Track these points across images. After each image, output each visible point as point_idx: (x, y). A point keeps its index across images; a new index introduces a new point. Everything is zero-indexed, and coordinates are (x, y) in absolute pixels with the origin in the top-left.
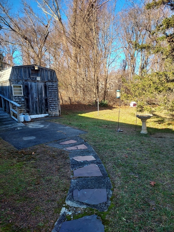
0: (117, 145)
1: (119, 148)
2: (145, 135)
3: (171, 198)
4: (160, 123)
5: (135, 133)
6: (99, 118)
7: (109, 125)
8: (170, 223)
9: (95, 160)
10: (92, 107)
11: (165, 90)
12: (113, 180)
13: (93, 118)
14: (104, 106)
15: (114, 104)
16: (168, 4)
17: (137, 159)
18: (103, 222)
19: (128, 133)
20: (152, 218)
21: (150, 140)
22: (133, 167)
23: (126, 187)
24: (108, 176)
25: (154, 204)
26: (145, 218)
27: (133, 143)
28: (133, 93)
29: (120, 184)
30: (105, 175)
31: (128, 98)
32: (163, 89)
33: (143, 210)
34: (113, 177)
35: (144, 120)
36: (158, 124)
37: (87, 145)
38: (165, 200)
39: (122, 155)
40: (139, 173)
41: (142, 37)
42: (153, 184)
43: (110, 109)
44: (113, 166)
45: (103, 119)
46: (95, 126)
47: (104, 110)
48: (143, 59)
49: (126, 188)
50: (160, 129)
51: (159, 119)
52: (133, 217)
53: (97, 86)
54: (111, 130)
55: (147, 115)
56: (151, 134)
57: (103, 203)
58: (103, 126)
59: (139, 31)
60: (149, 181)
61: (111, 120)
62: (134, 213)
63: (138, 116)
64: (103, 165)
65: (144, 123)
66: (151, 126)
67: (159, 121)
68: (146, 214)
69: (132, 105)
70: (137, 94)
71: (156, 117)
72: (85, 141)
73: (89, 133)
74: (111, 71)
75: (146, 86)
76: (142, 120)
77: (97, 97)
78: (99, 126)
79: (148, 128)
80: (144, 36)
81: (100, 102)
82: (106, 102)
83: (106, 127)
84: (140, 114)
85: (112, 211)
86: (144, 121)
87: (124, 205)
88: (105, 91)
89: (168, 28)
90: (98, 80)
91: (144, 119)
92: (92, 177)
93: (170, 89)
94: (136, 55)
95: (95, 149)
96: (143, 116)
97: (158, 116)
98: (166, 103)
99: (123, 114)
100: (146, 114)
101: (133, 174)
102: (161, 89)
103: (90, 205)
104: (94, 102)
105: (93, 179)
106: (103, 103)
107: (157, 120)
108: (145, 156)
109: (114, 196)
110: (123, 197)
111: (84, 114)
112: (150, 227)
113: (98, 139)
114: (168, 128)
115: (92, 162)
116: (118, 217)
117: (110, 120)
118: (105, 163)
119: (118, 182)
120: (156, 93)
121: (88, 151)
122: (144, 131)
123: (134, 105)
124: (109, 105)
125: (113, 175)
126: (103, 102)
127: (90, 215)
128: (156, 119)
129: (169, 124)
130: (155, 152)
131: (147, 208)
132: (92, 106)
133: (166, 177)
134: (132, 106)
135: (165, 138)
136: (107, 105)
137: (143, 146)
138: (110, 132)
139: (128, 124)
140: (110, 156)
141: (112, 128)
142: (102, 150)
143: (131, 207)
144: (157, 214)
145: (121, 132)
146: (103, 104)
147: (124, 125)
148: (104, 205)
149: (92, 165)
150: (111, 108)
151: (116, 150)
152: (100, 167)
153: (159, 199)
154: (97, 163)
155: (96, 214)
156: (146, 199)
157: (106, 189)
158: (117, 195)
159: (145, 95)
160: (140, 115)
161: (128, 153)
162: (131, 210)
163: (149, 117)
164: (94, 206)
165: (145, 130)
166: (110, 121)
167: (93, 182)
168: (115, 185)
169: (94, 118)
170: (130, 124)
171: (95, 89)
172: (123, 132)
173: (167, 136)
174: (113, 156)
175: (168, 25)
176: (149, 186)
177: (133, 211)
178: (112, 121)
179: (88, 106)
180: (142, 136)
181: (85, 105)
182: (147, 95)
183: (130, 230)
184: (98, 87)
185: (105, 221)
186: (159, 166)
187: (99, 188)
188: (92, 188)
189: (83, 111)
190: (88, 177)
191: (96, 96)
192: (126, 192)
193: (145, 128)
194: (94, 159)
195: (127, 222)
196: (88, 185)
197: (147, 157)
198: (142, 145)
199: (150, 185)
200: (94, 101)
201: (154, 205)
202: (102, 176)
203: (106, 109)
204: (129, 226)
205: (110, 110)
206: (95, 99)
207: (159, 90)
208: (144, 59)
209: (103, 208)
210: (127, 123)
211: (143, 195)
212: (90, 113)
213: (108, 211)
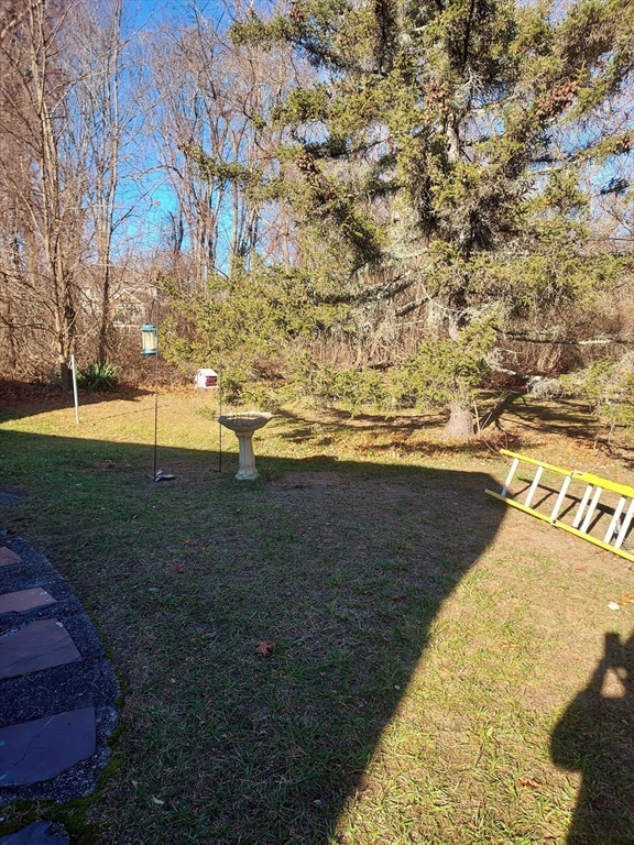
0: (147, 531)
1: (153, 541)
2: (251, 485)
3: (319, 683)
4: (298, 442)
5: (218, 481)
6: (82, 436)
7: (120, 458)
8: (311, 765)
9: (53, 605)
10: (51, 390)
11: (307, 328)
12: (123, 665)
13: (54, 436)
14: (98, 388)
15: (143, 377)
16: (300, 43)
17: (218, 572)
18: (72, 839)
19: (192, 484)
20: (256, 765)
21: (265, 502)
22: (203, 602)
23: (173, 681)
24: (104, 656)
25: (265, 717)
26: (233, 772)
27: (208, 518)
28: (205, 336)
29: (151, 674)
30: (91, 656)
31: (189, 356)
32: (301, 328)
33: (228, 748)
34: (122, 657)
35: (245, 431)
36: (294, 444)
37: (19, 548)
38: (299, 693)
39: (164, 566)
40: (222, 621)
41: (233, 140)
42: (264, 651)
43: (128, 399)
44: (128, 615)
45: (98, 438)
46: (62, 468)
47: (104, 404)
48: (240, 217)
49: (170, 685)
50: (298, 460)
51: (299, 426)
52: (192, 783)
53: (67, 308)
54: (128, 476)
55: (254, 416)
56: (269, 480)
57: (78, 766)
58: (97, 464)
59: (224, 114)
60: (253, 641)
61: (132, 439)
62: (194, 770)
63: (224, 421)
64: (85, 617)
65: (247, 443)
66: (273, 453)
67: (298, 432)
68: (236, 758)
69: (201, 381)
70: (219, 341)
71: (290, 422)
72: (9, 532)
73: (30, 499)
74: (122, 253)
75: (249, 315)
76: (240, 434)
77: (72, 350)
78: (78, 465)
79: (260, 461)
80: (238, 136)
81: (82, 372)
82: (110, 370)
83: (110, 466)
84: (231, 412)
85: (114, 784)
86: (246, 434)
87: (163, 750)
88: (104, 326)
89: (303, 119)
90: (68, 284)
91: (245, 429)
92: (38, 672)
93: (321, 326)
94: (215, 202)
95: (53, 560)
96: (242, 420)
97: (295, 416)
98: (308, 372)
99: (176, 417)
100: (252, 413)
101: (200, 630)
102: (295, 324)
103: (18, 787)
104: (58, 371)
105: (41, 681)
106: (99, 376)
107: (291, 430)
108: (247, 555)
109: (123, 726)
110: (157, 721)
111: (11, 422)
112: (247, 797)
113: (69, 517)
114: (323, 456)
115: (41, 613)
116: (136, 800)
117: (125, 441)
118: (95, 608)
119: (143, 667)
120: (280, 337)
121: (23, 573)
122: (246, 473)
123: (211, 381)
124: (125, 384)
125: (125, 648)
126: (97, 371)
127: (16, 831)
128: (287, 429)
129: (327, 442)
130: (279, 540)
131: (242, 736)
132: (52, 388)
133: (306, 617)
134: (205, 387)
135: (310, 487)
136: (114, 382)
137: (241, 525)
138: (124, 486)
139: (195, 451)
140: (118, 578)
141: (133, 470)
142: (86, 560)
143: (186, 750)
144: (272, 749)
145: (165, 483)
146: (97, 381)
147: (179, 454)
148: (82, 771)
149: (37, 626)
150: (128, 392)
151: (142, 553)
152: (74, 629)
153: (280, 696)
154: (62, 614)
155: (45, 818)
156: (240, 707)
157: (92, 709)
158: (135, 720)
159: (247, 345)
160: (230, 414)
161: (187, 557)
162: (187, 759)
163: (261, 422)
164: (37, 787)
165: (249, 467)
166: (126, 444)
167: (41, 690)
168: (129, 684)
169: (60, 438)
170: (204, 449)
171: (57, 321)
172: (176, 481)
173: (318, 482)
174: (127, 577)
175: (305, 111)
176: (251, 660)
177: (194, 761)
178: (132, 445)
179: (30, 388)
180: (241, 488)
181: (16, 386)
182: (253, 347)
183: (176, 835)
184: (70, 313)
185: (83, 833)
186: (287, 584)
187: (64, 711)
188: (33, 718)
189: (10, 408)
190: (20, 676)
191: (66, 346)
192: (169, 701)
193: (251, 461)
194: (51, 600)
195: (169, 808)
196: (15, 711)
197: (252, 558)
198: (237, 520)
199: (256, 653)
200: (59, 367)
201: (264, 721)
202: (80, 660)
203: (113, 399)
204: (176, 818)
205: (128, 403)
206: (61, 359)
207: (289, 328)
208: (243, 219)
209: (77, 783)
210: (192, 448)
211: (230, 696)
212: (41, 416)
213: (98, 788)
